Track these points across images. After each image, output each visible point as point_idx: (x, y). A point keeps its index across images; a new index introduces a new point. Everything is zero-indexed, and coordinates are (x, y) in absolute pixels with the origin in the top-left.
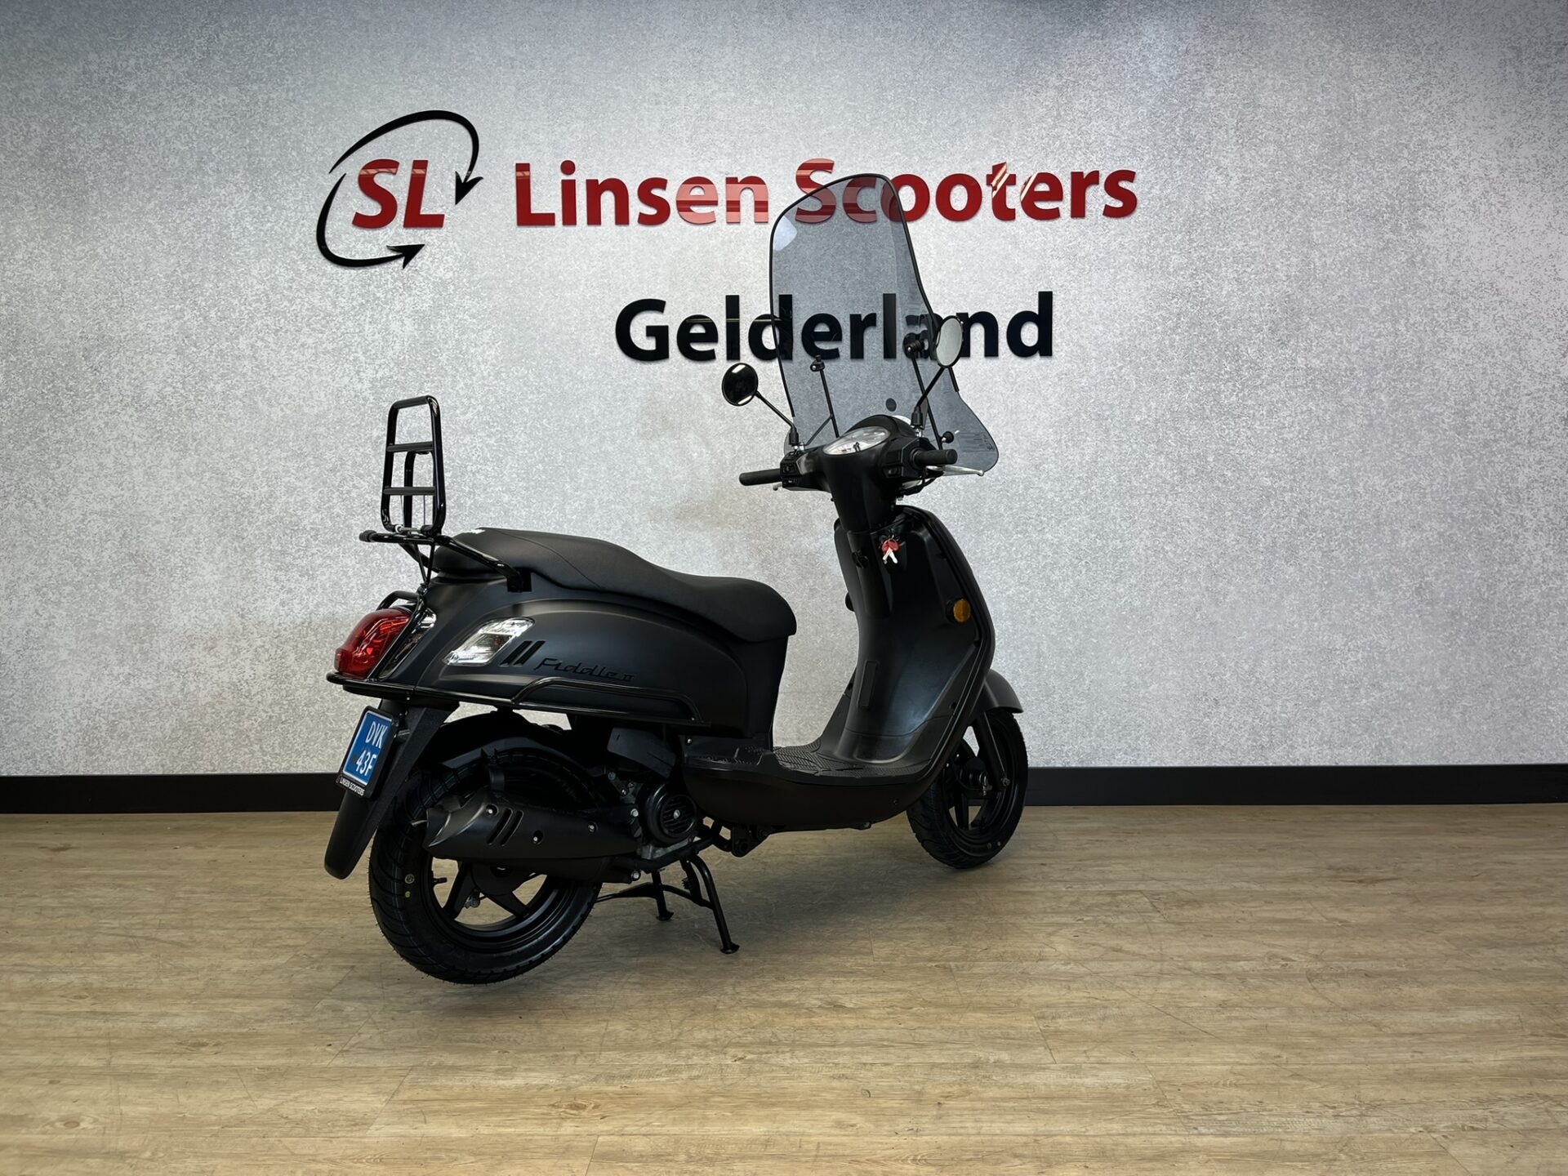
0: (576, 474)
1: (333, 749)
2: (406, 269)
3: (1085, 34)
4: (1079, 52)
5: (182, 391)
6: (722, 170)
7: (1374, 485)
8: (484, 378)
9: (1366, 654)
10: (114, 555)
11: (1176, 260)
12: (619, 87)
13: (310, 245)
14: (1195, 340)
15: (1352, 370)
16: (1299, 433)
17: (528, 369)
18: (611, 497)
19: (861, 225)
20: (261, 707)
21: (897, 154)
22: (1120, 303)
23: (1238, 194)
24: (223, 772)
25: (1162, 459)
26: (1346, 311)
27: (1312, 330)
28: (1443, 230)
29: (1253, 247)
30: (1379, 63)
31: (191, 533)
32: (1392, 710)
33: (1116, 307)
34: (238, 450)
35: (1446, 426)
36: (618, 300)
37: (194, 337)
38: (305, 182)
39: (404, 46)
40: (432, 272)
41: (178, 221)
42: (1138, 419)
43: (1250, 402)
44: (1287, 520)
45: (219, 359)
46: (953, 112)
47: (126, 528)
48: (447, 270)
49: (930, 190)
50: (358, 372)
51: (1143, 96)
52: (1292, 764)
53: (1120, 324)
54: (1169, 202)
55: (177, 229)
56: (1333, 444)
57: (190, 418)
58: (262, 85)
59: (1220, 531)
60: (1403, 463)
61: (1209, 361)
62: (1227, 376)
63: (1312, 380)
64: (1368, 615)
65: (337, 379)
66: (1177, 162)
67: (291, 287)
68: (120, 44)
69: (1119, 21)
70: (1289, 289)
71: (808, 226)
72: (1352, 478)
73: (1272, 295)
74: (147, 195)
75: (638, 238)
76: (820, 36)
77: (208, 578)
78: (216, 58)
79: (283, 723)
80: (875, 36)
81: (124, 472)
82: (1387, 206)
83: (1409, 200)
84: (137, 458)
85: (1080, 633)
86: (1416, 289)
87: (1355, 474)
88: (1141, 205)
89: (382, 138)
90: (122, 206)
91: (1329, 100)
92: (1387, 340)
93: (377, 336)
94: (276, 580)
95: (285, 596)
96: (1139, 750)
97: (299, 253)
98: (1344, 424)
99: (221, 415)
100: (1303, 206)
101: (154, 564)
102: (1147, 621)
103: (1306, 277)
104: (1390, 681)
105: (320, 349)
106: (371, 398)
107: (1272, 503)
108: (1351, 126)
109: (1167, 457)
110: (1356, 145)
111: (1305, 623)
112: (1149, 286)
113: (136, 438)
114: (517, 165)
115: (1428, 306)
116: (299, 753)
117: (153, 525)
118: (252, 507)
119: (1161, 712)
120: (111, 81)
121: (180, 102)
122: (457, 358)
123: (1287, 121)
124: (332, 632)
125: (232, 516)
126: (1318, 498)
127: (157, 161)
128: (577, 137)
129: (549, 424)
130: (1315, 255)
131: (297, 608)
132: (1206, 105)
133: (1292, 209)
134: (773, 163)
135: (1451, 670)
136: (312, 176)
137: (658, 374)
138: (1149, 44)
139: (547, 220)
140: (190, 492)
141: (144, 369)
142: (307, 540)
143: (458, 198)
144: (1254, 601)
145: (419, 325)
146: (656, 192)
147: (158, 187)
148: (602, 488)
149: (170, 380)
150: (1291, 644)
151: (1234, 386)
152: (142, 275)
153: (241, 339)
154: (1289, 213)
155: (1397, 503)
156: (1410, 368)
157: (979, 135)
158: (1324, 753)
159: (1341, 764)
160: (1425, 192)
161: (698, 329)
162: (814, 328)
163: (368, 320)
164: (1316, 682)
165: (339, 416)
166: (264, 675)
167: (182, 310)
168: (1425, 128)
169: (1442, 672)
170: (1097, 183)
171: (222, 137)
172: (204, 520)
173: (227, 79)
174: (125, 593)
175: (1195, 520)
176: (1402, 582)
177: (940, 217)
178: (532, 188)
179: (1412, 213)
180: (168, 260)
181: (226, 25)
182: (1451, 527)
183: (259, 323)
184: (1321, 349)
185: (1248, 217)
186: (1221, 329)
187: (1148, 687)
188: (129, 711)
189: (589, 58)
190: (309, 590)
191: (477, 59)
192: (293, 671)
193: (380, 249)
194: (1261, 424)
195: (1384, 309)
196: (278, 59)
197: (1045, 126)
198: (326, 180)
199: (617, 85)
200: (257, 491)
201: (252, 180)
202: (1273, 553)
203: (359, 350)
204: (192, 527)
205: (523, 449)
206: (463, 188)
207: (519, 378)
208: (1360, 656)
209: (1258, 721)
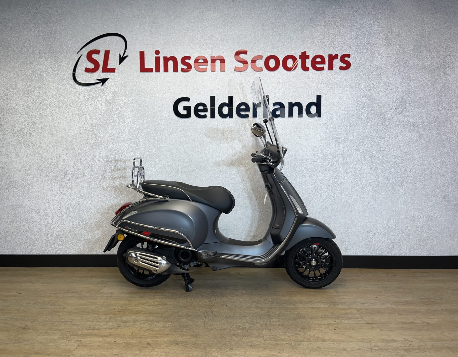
0: (160, 156)
1: (78, 246)
2: (103, 86)
3: (334, 7)
4: (332, 13)
5: (28, 127)
6: (210, 53)
7: (430, 162)
8: (129, 123)
9: (426, 218)
10: (5, 182)
11: (364, 85)
12: (175, 25)
13: (70, 78)
14: (370, 112)
15: (424, 122)
16: (405, 144)
17: (143, 120)
18: (171, 164)
19: (257, 72)
20: (55, 232)
21: (269, 48)
22: (344, 99)
23: (385, 62)
24: (42, 254)
25: (358, 152)
26: (422, 102)
27: (410, 109)
28: (455, 75)
29: (390, 81)
30: (434, 18)
31: (31, 174)
32: (434, 237)
33: (343, 101)
34: (47, 147)
35: (454, 142)
36: (174, 97)
37: (32, 109)
38: (69, 57)
39: (102, 11)
40: (111, 88)
41: (26, 70)
42: (350, 138)
43: (388, 133)
44: (400, 173)
45: (40, 117)
46: (288, 34)
47: (9, 173)
48: (117, 87)
49: (280, 60)
50: (86, 121)
51: (354, 28)
52: (400, 255)
53: (344, 107)
54: (362, 65)
55: (26, 73)
56: (417, 147)
57: (30, 136)
58: (54, 24)
59: (377, 177)
60: (440, 154)
61: (374, 119)
62: (380, 124)
63: (410, 126)
64: (427, 205)
65: (80, 123)
66: (365, 51)
67: (64, 92)
68: (6, 10)
69: (346, 3)
70: (402, 95)
71: (239, 72)
72: (423, 159)
73: (397, 97)
74: (16, 61)
75: (181, 76)
76: (243, 8)
77: (36, 190)
78: (39, 15)
79: (62, 238)
80: (262, 8)
81: (9, 154)
82: (436, 67)
83: (443, 65)
84: (13, 149)
85: (329, 210)
86: (445, 95)
87: (424, 158)
88: (352, 66)
89: (95, 42)
90: (7, 65)
91: (417, 30)
92: (436, 112)
93: (93, 109)
94: (59, 190)
95: (62, 196)
96: (348, 250)
97: (67, 81)
98: (420, 141)
99: (41, 135)
100: (408, 67)
101: (18, 185)
102: (352, 206)
103: (408, 91)
104: (434, 227)
105: (74, 113)
106: (91, 130)
107: (395, 167)
108: (424, 39)
109: (359, 151)
110: (426, 46)
111: (406, 208)
112: (354, 94)
113: (13, 143)
114: (140, 52)
115: (449, 101)
116: (67, 248)
117: (18, 172)
118: (51, 166)
119: (356, 237)
120: (3, 24)
121: (27, 30)
122: (120, 117)
123: (402, 37)
124: (78, 208)
125: (45, 169)
126: (411, 166)
127: (19, 50)
128: (160, 42)
129: (151, 139)
130: (412, 83)
131: (66, 200)
132: (375, 32)
133: (404, 67)
134: (227, 51)
135: (454, 224)
136: (71, 55)
137: (187, 123)
138: (356, 11)
139: (150, 70)
140: (31, 161)
141: (15, 120)
142: (70, 177)
143: (120, 62)
144: (388, 200)
145: (107, 105)
146: (187, 61)
147: (19, 58)
148: (168, 160)
149: (24, 124)
150: (401, 215)
151: (383, 127)
152: (14, 88)
153: (47, 109)
154: (403, 69)
155: (438, 168)
156: (443, 122)
157: (297, 42)
158: (411, 252)
159: (417, 255)
160: (449, 62)
161: (201, 107)
162: (240, 107)
163: (90, 104)
164: (409, 228)
165: (80, 136)
166: (56, 222)
167: (27, 100)
168: (449, 40)
169: (451, 225)
170: (337, 58)
171: (41, 42)
172: (35, 170)
173: (43, 22)
174: (9, 194)
175: (369, 173)
176: (439, 194)
177: (284, 70)
178: (145, 59)
179: (444, 69)
180: (23, 83)
181: (42, 3)
182: (456, 176)
183: (53, 104)
184: (413, 115)
185: (389, 70)
186: (379, 108)
187: (351, 229)
188: (11, 233)
189: (164, 15)
190: (70, 194)
191: (127, 15)
192: (65, 221)
193: (94, 80)
194: (392, 141)
195: (434, 102)
196: (60, 15)
197: (319, 38)
198: (75, 56)
199: (174, 24)
200: (53, 161)
201: (51, 56)
202: (395, 185)
203: (87, 114)
204: (31, 172)
205: (142, 147)
206: (122, 59)
207: (140, 124)
208: (424, 219)
209: (389, 240)
